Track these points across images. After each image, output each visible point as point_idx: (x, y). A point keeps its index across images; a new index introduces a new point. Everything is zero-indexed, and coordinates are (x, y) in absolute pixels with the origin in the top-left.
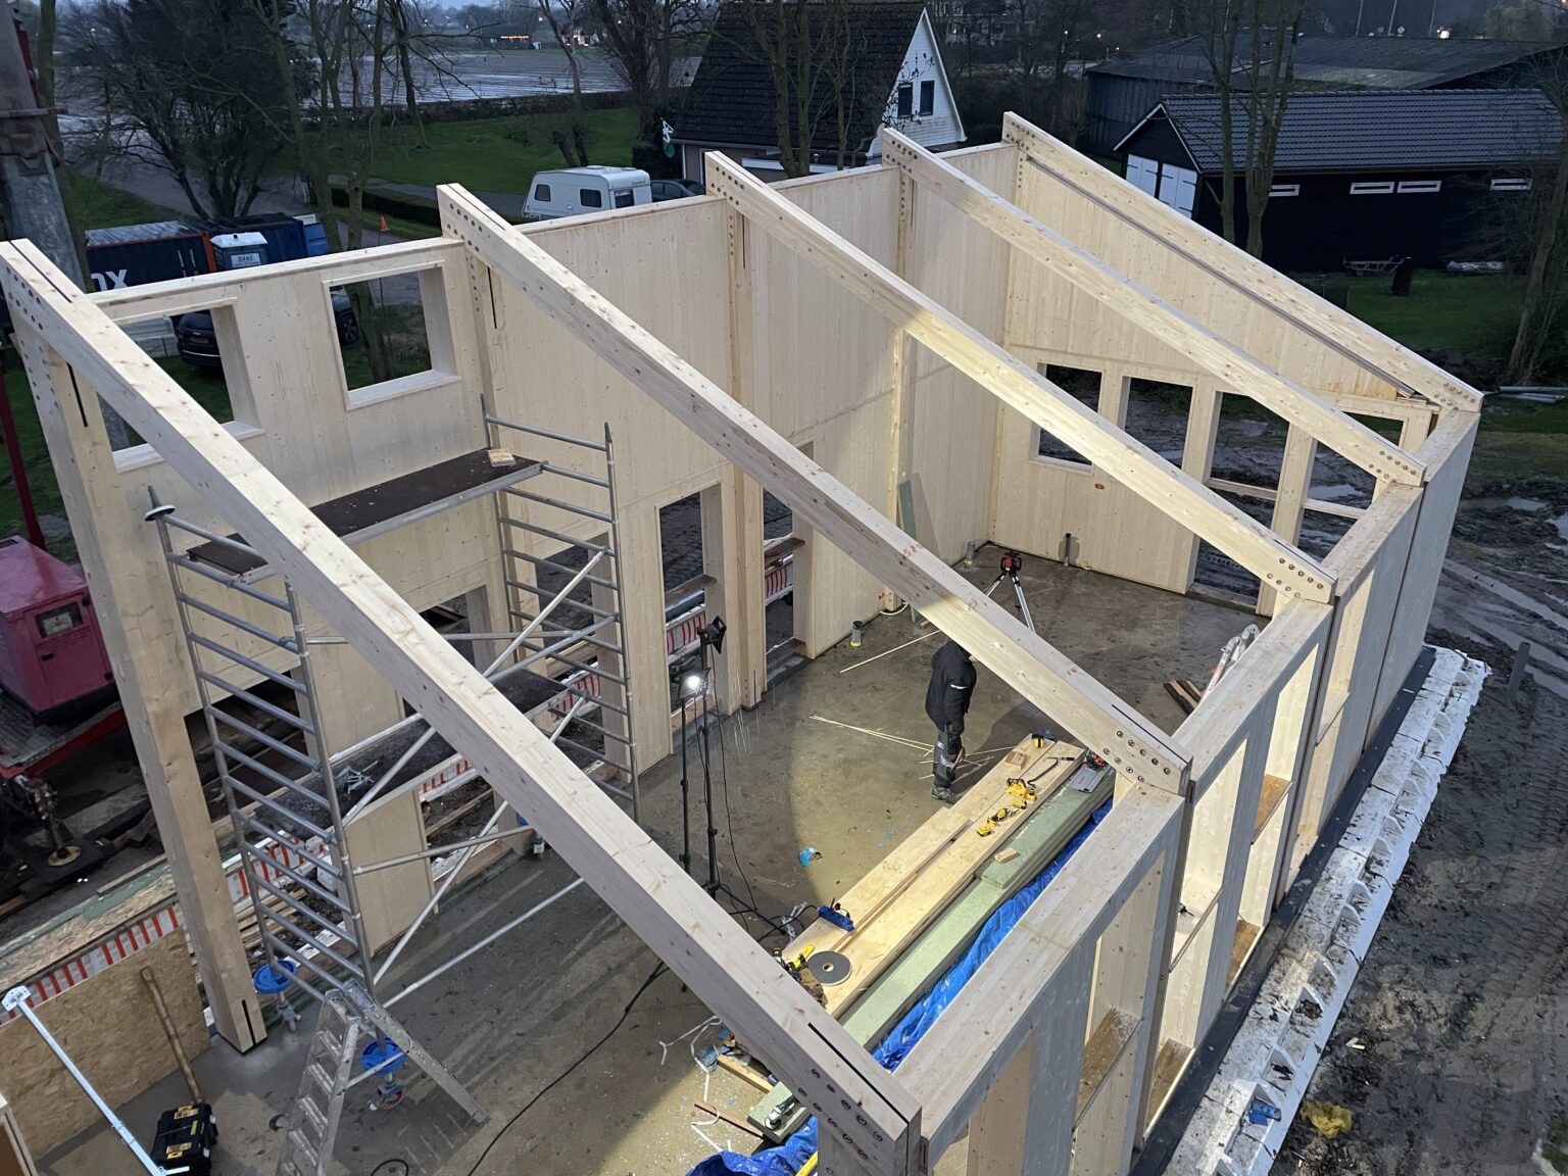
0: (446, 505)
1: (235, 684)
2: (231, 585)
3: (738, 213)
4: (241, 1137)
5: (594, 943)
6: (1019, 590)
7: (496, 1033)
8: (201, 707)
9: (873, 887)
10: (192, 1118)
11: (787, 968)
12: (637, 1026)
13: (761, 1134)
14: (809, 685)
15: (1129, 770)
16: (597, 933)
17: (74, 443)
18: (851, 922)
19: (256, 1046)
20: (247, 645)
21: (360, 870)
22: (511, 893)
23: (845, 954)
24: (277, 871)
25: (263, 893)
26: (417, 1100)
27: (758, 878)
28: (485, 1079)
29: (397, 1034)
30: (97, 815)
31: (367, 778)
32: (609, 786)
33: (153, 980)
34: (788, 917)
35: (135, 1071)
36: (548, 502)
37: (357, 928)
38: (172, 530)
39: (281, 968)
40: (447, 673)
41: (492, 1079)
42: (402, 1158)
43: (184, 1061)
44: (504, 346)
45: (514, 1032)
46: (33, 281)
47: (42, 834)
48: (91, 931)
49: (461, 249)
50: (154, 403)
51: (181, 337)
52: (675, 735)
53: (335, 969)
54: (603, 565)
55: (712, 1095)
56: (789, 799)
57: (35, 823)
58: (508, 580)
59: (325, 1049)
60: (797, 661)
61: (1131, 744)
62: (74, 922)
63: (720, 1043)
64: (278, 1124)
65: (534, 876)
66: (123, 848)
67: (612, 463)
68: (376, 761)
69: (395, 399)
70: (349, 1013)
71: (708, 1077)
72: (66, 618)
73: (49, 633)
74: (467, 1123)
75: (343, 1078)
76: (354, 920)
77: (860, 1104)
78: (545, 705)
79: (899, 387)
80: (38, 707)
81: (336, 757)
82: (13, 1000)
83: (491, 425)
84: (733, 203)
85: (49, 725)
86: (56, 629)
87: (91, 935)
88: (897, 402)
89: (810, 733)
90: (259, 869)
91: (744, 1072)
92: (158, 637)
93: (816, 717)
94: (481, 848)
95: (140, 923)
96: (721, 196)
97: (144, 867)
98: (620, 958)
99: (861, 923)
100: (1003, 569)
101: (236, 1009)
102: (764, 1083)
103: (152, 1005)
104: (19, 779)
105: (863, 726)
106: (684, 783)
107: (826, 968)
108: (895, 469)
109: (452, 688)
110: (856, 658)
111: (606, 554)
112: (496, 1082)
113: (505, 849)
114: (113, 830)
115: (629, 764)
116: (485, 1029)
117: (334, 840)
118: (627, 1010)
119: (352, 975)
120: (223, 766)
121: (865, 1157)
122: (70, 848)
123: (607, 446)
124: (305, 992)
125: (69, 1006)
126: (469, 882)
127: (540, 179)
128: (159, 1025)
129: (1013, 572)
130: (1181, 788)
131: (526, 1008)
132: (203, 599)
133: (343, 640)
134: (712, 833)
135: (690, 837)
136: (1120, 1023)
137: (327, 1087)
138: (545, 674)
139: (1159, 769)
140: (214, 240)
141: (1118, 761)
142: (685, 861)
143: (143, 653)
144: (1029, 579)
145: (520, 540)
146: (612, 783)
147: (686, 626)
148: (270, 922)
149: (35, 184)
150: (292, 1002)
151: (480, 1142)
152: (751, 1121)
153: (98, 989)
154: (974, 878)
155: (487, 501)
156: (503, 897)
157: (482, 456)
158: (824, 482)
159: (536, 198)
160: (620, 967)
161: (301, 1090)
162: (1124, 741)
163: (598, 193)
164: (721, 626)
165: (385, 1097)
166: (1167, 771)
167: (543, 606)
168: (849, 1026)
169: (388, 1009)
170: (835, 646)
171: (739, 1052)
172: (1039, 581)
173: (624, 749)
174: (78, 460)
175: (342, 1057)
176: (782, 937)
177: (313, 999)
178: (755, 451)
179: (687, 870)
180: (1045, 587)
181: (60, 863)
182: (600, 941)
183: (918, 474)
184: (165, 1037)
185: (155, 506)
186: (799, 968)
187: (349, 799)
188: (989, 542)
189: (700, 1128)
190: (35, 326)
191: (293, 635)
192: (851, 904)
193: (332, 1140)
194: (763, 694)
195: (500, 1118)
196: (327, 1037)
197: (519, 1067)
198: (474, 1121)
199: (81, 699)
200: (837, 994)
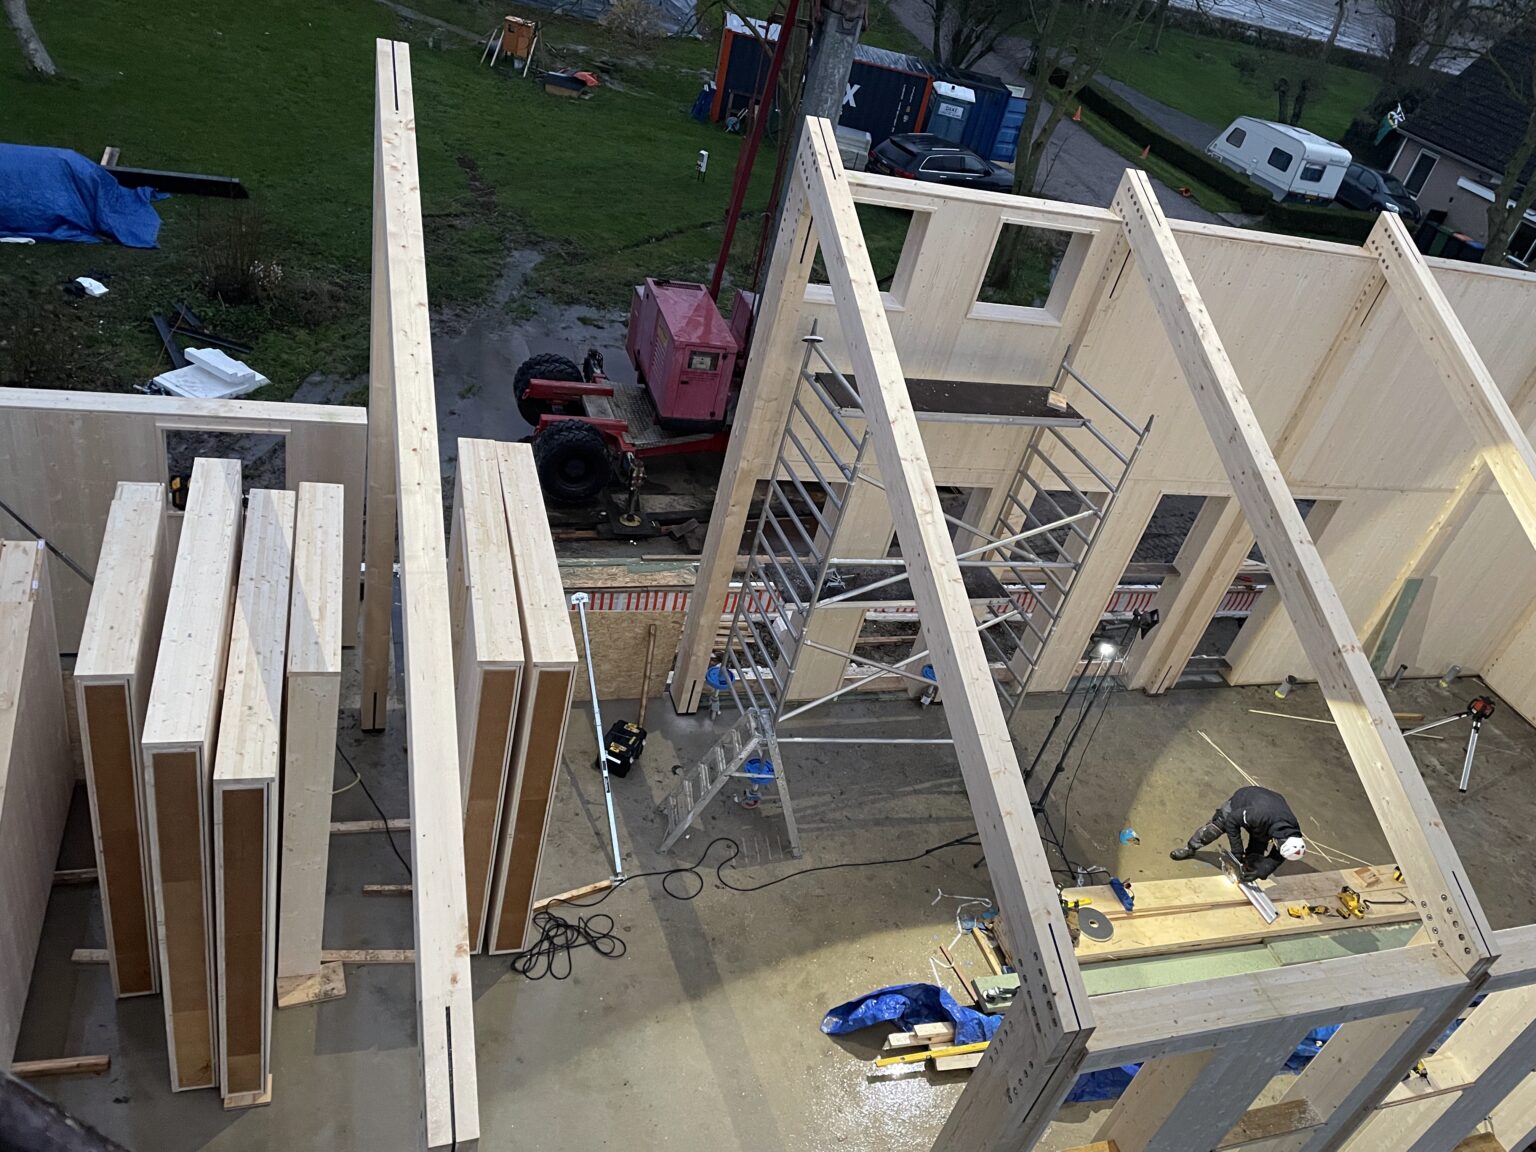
0: (998, 420)
1: (797, 474)
2: (832, 412)
3: (1383, 276)
4: (653, 765)
5: (930, 791)
6: (1474, 736)
7: (833, 805)
8: (769, 478)
9: (1167, 892)
10: (634, 734)
11: (1061, 902)
12: (928, 867)
13: (976, 998)
14: (1213, 704)
15: (1435, 930)
16: (936, 786)
17: (788, 271)
18: (1132, 905)
19: (687, 714)
20: (817, 452)
21: (809, 643)
22: (891, 719)
23: (1113, 923)
24: (757, 608)
25: (742, 617)
26: (764, 814)
27: (1078, 827)
28: (812, 830)
29: (777, 763)
30: (657, 504)
31: (843, 584)
32: (1001, 687)
33: (655, 635)
34: (1084, 869)
35: (615, 684)
36: (1074, 451)
37: (787, 678)
38: (814, 352)
39: (727, 674)
40: (938, 554)
41: (815, 833)
42: (738, 843)
43: (645, 696)
44: (1109, 315)
45: (845, 813)
46: (820, 154)
47: (623, 497)
48: (628, 580)
49: (1117, 226)
50: (852, 275)
51: (872, 159)
52: (1073, 678)
53: (759, 696)
54: (1086, 523)
55: (956, 948)
56: (1139, 785)
57: (626, 488)
58: (1011, 493)
59: (731, 742)
60: (1215, 679)
61: (1449, 911)
62: (621, 568)
63: (981, 919)
64: (677, 771)
65: (911, 718)
66: (665, 535)
67: (1140, 447)
68: (855, 578)
69: (1004, 322)
70: (757, 729)
71: (960, 935)
72: (708, 361)
73: (693, 366)
74: (786, 849)
75: (733, 767)
76: (789, 673)
77: (1054, 994)
78: (987, 601)
79: (1462, 492)
80: (664, 413)
81: (835, 561)
82: (577, 599)
83: (1064, 371)
84: (1383, 266)
85: (663, 429)
86: (699, 366)
87: (627, 583)
88: (1452, 503)
89: (1191, 744)
90: (747, 599)
91: (987, 951)
92: (769, 421)
93: (1203, 734)
94: (891, 675)
95: (656, 592)
96: (1375, 255)
97: (675, 557)
98: (942, 814)
99: (1140, 911)
100: (1470, 708)
101: (689, 684)
102: (998, 968)
103: (645, 650)
104: (630, 455)
105: (1241, 766)
106: (1058, 719)
107: (1092, 923)
108: (1414, 563)
109: (936, 565)
110: (1273, 707)
111: (1096, 514)
112: (817, 838)
113: (902, 686)
114: (666, 520)
115: (1024, 680)
116: (828, 798)
117: (805, 614)
118: (928, 852)
119: (768, 706)
120: (761, 525)
121: (1039, 1030)
122: (636, 517)
123: (1144, 433)
124: (733, 700)
125: (603, 621)
126: (867, 693)
127: (1241, 123)
128: (643, 665)
129: (1478, 718)
130: (1471, 971)
131: (861, 804)
132: (808, 409)
133: (882, 486)
134: (1059, 769)
135: (1039, 762)
136: (1304, 1112)
137: (722, 766)
138: (999, 577)
139: (1462, 945)
140: (935, 84)
141: (1430, 918)
142: (1027, 775)
143: (756, 427)
144: (1497, 732)
145: (1036, 468)
146: (1005, 684)
147: (1135, 596)
148: (735, 640)
149: (842, 41)
150: (721, 700)
151: (787, 868)
152: (973, 983)
153: (623, 621)
154: (1261, 942)
155: (1028, 430)
156: (884, 719)
157: (1044, 392)
158: (1307, 554)
159: (1227, 140)
160: (938, 820)
161: (704, 758)
162: (1445, 905)
163: (1289, 158)
164: (1155, 618)
165: (746, 798)
166: (1467, 951)
167: (1026, 528)
168: (1086, 974)
169: (779, 743)
170: (1259, 686)
171: (991, 935)
172: (1505, 740)
173: (1028, 667)
174: (785, 284)
175: (739, 754)
176: (1070, 879)
177: (736, 707)
178: (1262, 499)
179: (1025, 782)
180: (1509, 748)
181: (626, 523)
182: (934, 793)
183: (1436, 578)
184: (642, 674)
185: (813, 333)
186: (1070, 909)
187: (830, 592)
188: (1479, 677)
189: (936, 964)
190: (806, 184)
191: (852, 466)
192: (1141, 892)
193: (707, 802)
194: (1168, 689)
195: (807, 862)
196: (736, 736)
197: (836, 838)
198: (791, 852)
199: (690, 421)
200: (1088, 946)
